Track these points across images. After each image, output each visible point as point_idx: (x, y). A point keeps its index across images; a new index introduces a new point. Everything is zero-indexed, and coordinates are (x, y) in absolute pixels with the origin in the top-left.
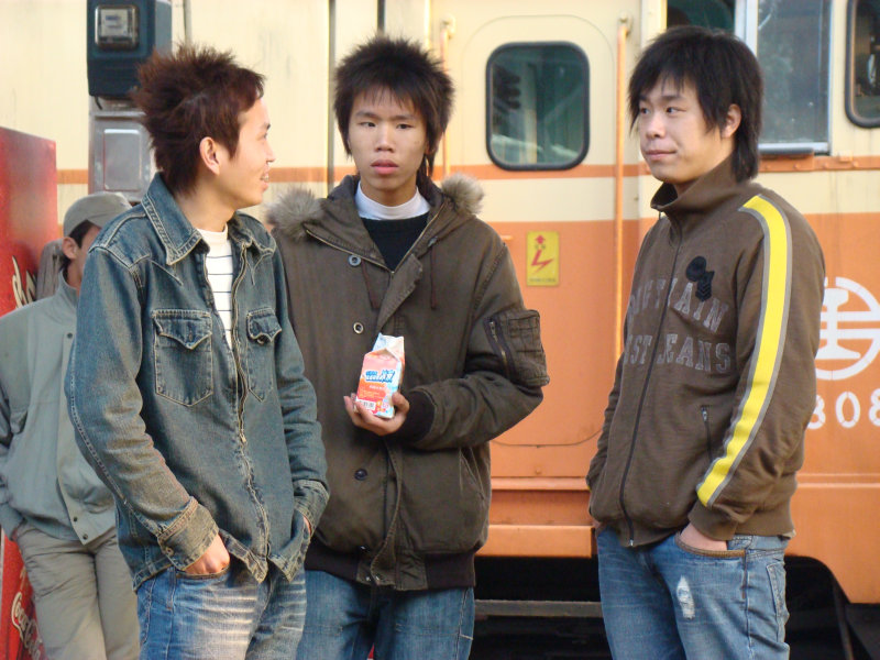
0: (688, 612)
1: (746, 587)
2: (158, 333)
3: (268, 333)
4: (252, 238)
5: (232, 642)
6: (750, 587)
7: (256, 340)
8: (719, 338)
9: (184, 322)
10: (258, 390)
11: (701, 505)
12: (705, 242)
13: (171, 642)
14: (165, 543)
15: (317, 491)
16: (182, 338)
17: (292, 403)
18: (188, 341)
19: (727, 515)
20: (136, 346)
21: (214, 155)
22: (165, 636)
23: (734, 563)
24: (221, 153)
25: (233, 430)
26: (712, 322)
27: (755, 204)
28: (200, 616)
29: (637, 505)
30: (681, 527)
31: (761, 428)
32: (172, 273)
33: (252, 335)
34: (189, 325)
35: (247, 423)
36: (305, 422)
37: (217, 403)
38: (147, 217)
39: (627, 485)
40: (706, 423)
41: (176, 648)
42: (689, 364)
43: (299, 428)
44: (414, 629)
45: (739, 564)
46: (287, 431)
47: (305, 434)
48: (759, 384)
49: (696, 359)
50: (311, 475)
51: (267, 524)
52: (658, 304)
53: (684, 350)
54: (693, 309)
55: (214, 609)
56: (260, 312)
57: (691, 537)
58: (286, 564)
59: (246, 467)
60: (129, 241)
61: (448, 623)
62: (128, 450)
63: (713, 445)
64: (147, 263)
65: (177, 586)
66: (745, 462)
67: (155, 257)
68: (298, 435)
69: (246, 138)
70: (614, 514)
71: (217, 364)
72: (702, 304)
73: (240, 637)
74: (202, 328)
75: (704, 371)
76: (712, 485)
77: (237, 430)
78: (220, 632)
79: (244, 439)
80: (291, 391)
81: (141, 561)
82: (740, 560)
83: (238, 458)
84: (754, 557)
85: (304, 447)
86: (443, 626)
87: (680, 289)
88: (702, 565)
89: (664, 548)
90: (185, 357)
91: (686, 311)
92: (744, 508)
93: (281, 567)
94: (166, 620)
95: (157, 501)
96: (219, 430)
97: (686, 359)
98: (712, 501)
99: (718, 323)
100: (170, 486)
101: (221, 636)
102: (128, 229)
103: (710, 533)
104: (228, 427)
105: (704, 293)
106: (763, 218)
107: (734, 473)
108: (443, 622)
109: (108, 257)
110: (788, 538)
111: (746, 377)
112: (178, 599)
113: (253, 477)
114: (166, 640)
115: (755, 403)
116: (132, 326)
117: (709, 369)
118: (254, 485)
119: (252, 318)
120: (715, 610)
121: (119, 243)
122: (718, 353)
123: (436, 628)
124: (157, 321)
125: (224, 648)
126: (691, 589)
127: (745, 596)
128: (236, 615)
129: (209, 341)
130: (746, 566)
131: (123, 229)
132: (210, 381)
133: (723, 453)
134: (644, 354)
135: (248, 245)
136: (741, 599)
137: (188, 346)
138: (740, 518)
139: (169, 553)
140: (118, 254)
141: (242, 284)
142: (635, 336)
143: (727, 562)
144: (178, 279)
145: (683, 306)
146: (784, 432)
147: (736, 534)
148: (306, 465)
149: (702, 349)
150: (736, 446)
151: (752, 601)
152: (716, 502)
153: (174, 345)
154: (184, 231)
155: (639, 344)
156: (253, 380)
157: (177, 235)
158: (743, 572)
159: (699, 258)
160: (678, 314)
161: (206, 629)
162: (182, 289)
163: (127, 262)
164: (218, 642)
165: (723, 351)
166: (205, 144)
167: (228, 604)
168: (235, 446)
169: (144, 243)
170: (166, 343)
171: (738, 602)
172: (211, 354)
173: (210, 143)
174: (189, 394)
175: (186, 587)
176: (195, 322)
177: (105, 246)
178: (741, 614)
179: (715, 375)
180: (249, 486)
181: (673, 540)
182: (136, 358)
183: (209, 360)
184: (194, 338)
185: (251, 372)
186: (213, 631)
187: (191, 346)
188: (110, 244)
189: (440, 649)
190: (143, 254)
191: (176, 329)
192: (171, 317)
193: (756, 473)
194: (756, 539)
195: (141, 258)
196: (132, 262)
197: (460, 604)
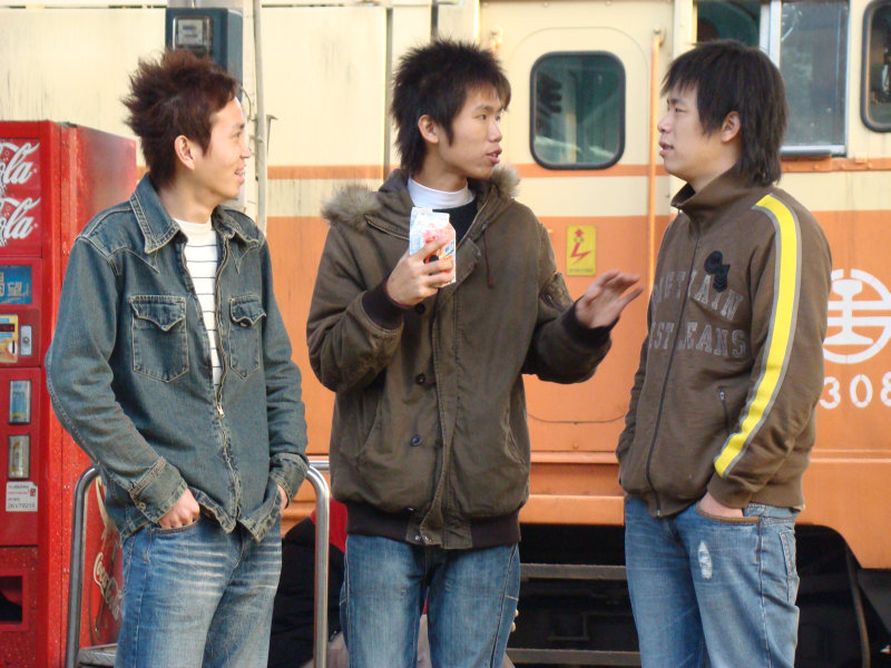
0: (707, 573)
1: (760, 551)
2: (136, 317)
3: (251, 316)
4: (234, 230)
5: (200, 593)
6: (764, 551)
7: (239, 323)
8: (734, 326)
9: (160, 306)
10: (239, 368)
11: (719, 477)
12: (722, 238)
13: (145, 590)
14: (137, 497)
15: (295, 463)
16: (159, 321)
17: (278, 383)
18: (163, 323)
19: (742, 484)
20: (110, 328)
21: (189, 152)
22: (140, 586)
23: (749, 529)
24: (195, 151)
25: (211, 404)
26: (728, 311)
27: (767, 202)
28: (171, 568)
29: (661, 479)
30: (699, 496)
31: (774, 408)
32: (149, 262)
33: (234, 319)
34: (164, 309)
35: (228, 397)
36: (288, 401)
37: (193, 380)
38: (132, 211)
39: (653, 461)
40: (724, 402)
42: (708, 349)
43: (283, 406)
44: (462, 589)
45: (754, 529)
46: (269, 409)
47: (288, 411)
48: (773, 367)
49: (714, 345)
50: (290, 448)
51: (238, 489)
52: (679, 295)
53: (703, 337)
54: (711, 299)
55: (184, 561)
56: (244, 298)
57: (709, 505)
58: (254, 526)
59: (223, 436)
60: (109, 233)
61: (493, 585)
62: (97, 416)
63: (730, 423)
64: (124, 253)
65: (153, 540)
66: (758, 439)
67: (134, 247)
68: (281, 412)
69: (219, 136)
70: (642, 487)
71: (192, 344)
72: (719, 295)
73: (208, 589)
74: (177, 312)
75: (721, 356)
76: (727, 458)
77: (215, 403)
79: (221, 412)
80: (277, 372)
81: (122, 519)
82: (755, 526)
83: (215, 428)
84: (767, 523)
85: (287, 423)
86: (489, 588)
87: (699, 281)
88: (718, 530)
89: (686, 515)
91: (705, 301)
92: (757, 479)
93: (249, 527)
94: (142, 571)
95: (126, 459)
96: (197, 404)
97: (705, 346)
98: (728, 472)
99: (733, 313)
100: (139, 447)
101: (190, 587)
102: (110, 222)
103: (726, 501)
104: (205, 401)
105: (720, 285)
106: (774, 216)
107: (747, 448)
108: (489, 583)
109: (88, 246)
110: (799, 511)
111: (760, 361)
112: (152, 553)
113: (230, 445)
115: (768, 386)
116: (107, 309)
117: (726, 354)
118: (230, 453)
119: (235, 304)
120: (731, 571)
121: (100, 234)
122: (734, 339)
123: (481, 589)
124: (133, 306)
125: (192, 597)
126: (710, 552)
127: (759, 559)
129: (183, 323)
130: (760, 531)
131: (106, 221)
132: (186, 359)
133: (738, 430)
134: (667, 340)
135: (231, 236)
136: (755, 562)
137: (163, 328)
138: (754, 488)
139: (142, 507)
140: (97, 244)
141: (226, 271)
142: (658, 323)
143: (741, 528)
144: (154, 267)
145: (702, 296)
146: (794, 411)
147: (751, 502)
148: (286, 439)
149: (719, 337)
150: (750, 424)
151: (765, 564)
152: (731, 473)
153: (152, 326)
154: (164, 223)
155: (662, 331)
156: (234, 359)
157: (158, 227)
158: (757, 537)
159: (715, 252)
160: (698, 304)
162: (159, 276)
163: (105, 252)
165: (739, 337)
166: (180, 142)
167: (197, 558)
168: (213, 418)
169: (123, 235)
170: (145, 325)
171: (754, 565)
172: (186, 335)
173: (185, 141)
174: (167, 370)
175: (161, 542)
176: (170, 307)
177: (86, 236)
178: (755, 576)
179: (731, 360)
180: (225, 453)
181: (694, 508)
182: (110, 339)
183: (184, 340)
184: (169, 321)
185: (233, 352)
187: (166, 328)
188: (92, 235)
189: (486, 608)
190: (120, 245)
191: (154, 313)
192: (150, 302)
193: (767, 447)
194: (770, 508)
195: (118, 248)
196: (110, 251)
197: (505, 568)
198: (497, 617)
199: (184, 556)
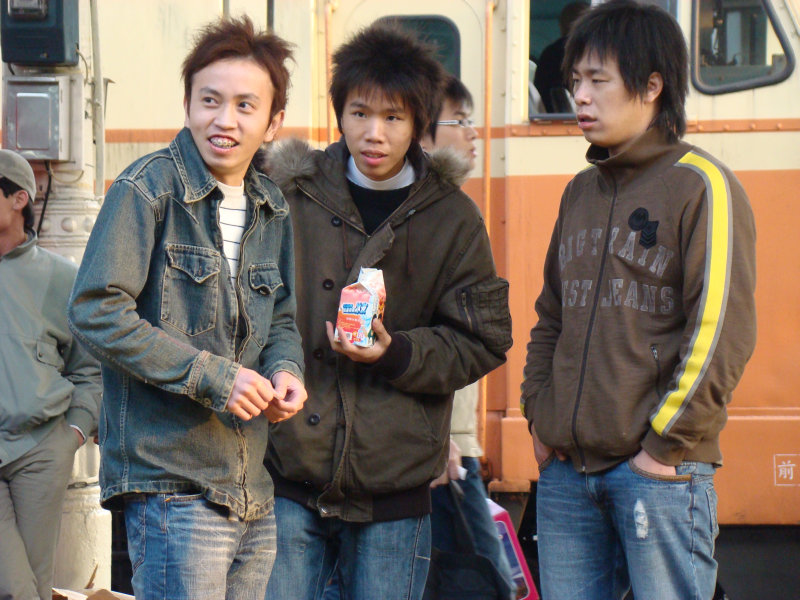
0: (642, 532)
1: (693, 508)
2: (170, 265)
3: (269, 285)
4: (266, 197)
6: (696, 509)
7: (257, 290)
8: (664, 282)
9: (195, 257)
10: (258, 335)
11: (655, 433)
12: (641, 194)
13: (168, 561)
16: (192, 272)
18: (197, 275)
19: (681, 442)
22: (162, 556)
23: (682, 487)
26: (658, 268)
29: (589, 434)
30: (635, 453)
31: (712, 363)
32: (189, 211)
33: (253, 285)
34: (200, 261)
37: (217, 337)
38: (173, 159)
39: (579, 417)
40: (657, 361)
41: (173, 567)
42: (635, 306)
44: (372, 551)
45: (687, 488)
48: (707, 323)
49: (641, 301)
51: (245, 455)
52: (595, 252)
53: (629, 293)
54: (637, 255)
55: (204, 528)
56: (264, 265)
57: (644, 463)
60: (155, 178)
61: (402, 545)
63: (664, 379)
64: (168, 199)
65: (168, 508)
66: (698, 395)
70: (566, 444)
71: (221, 301)
72: (646, 252)
74: (212, 266)
75: (648, 313)
76: (665, 416)
78: (212, 549)
82: (688, 484)
84: (698, 482)
86: (398, 549)
87: (623, 238)
88: (656, 488)
89: (617, 475)
90: (193, 290)
91: (630, 258)
92: (694, 436)
94: (162, 541)
97: (632, 302)
98: (667, 431)
99: (664, 268)
101: (213, 553)
103: (662, 458)
105: (648, 240)
106: (703, 172)
107: (687, 405)
108: (398, 544)
111: (696, 317)
112: (171, 522)
114: (163, 560)
115: (704, 340)
117: (653, 310)
119: (255, 271)
120: (667, 529)
121: (145, 179)
122: (663, 296)
123: (391, 550)
124: (169, 253)
126: (647, 511)
127: (692, 517)
128: (224, 533)
129: (216, 278)
130: (692, 489)
131: (151, 165)
132: (213, 315)
133: (675, 387)
134: (584, 297)
135: (262, 202)
136: (689, 520)
137: (196, 280)
138: (690, 445)
140: (142, 188)
141: (251, 237)
142: (571, 281)
143: (677, 486)
145: (626, 253)
146: (731, 367)
147: (684, 460)
149: (647, 293)
150: (688, 380)
151: (697, 521)
152: (671, 431)
153: (184, 277)
154: (201, 177)
155: (576, 288)
156: (253, 327)
157: (195, 181)
158: (690, 495)
159: (640, 209)
160: (623, 261)
161: (199, 547)
163: (150, 197)
164: (210, 559)
165: (667, 293)
167: (216, 523)
169: (167, 181)
170: (177, 275)
171: (687, 522)
172: (217, 290)
174: (193, 325)
175: (177, 510)
176: (206, 259)
177: (131, 179)
178: (688, 533)
179: (658, 317)
180: (234, 419)
181: (625, 466)
183: (215, 296)
184: (203, 273)
185: (252, 319)
186: (206, 549)
187: (199, 280)
188: (137, 178)
189: (396, 569)
190: (165, 191)
191: (188, 264)
192: (185, 252)
193: (706, 404)
194: (700, 465)
195: (163, 194)
196: (155, 197)
197: (414, 528)
198: (407, 578)
199: (204, 523)
